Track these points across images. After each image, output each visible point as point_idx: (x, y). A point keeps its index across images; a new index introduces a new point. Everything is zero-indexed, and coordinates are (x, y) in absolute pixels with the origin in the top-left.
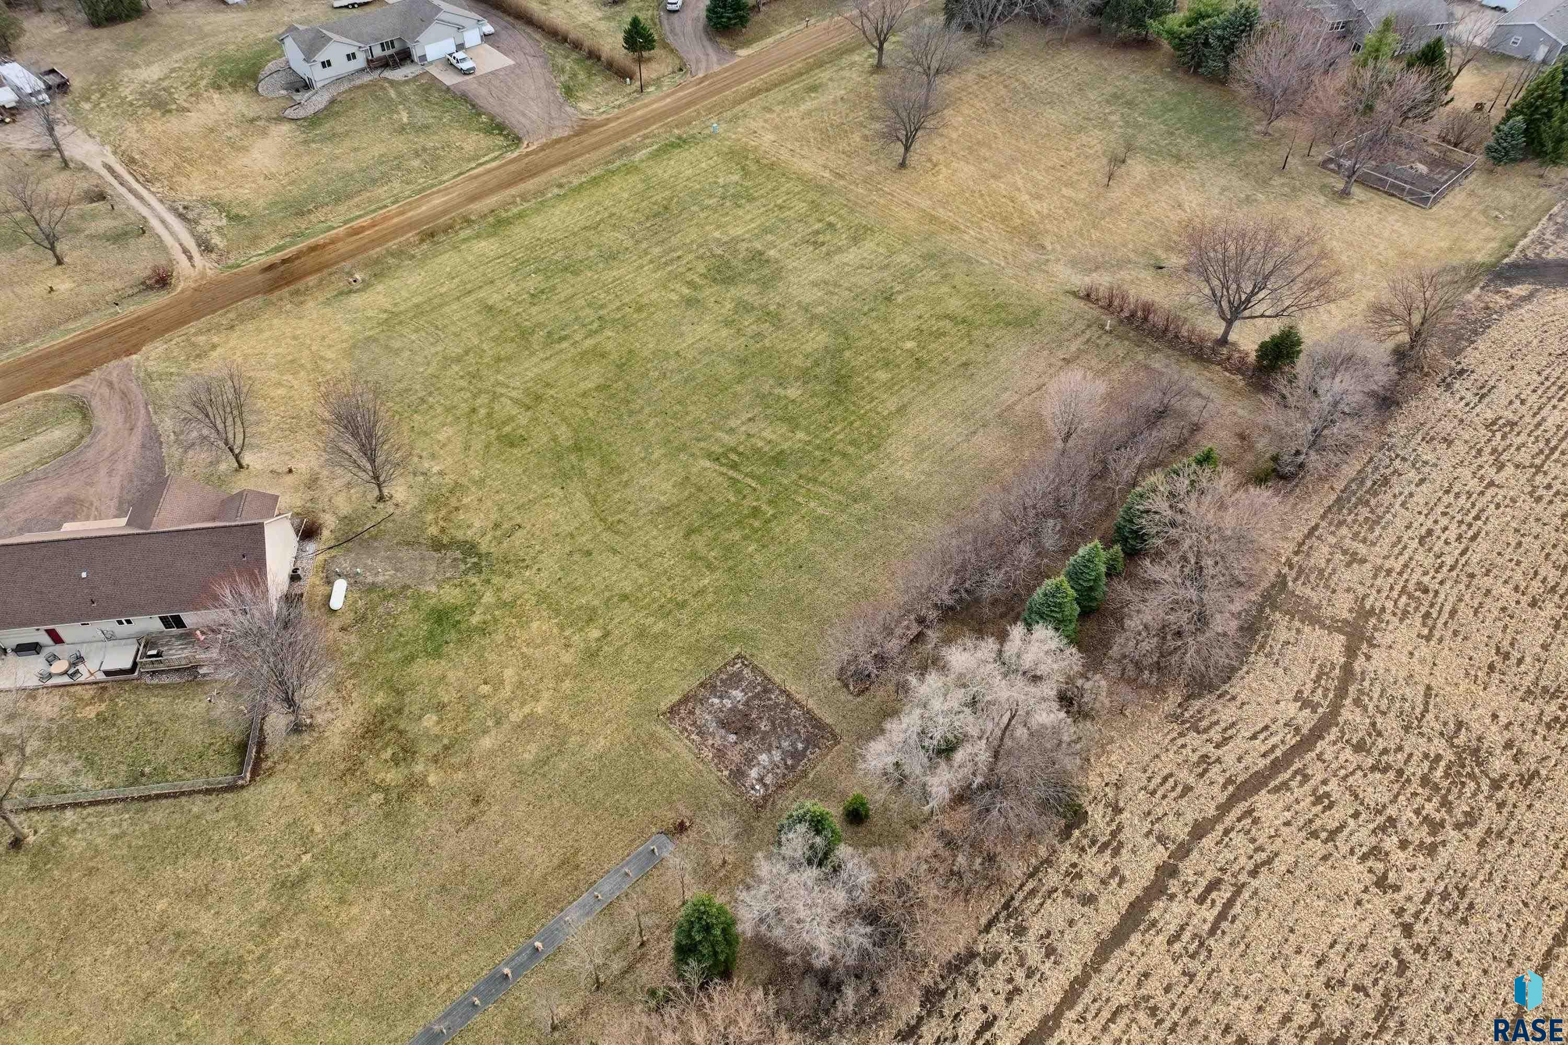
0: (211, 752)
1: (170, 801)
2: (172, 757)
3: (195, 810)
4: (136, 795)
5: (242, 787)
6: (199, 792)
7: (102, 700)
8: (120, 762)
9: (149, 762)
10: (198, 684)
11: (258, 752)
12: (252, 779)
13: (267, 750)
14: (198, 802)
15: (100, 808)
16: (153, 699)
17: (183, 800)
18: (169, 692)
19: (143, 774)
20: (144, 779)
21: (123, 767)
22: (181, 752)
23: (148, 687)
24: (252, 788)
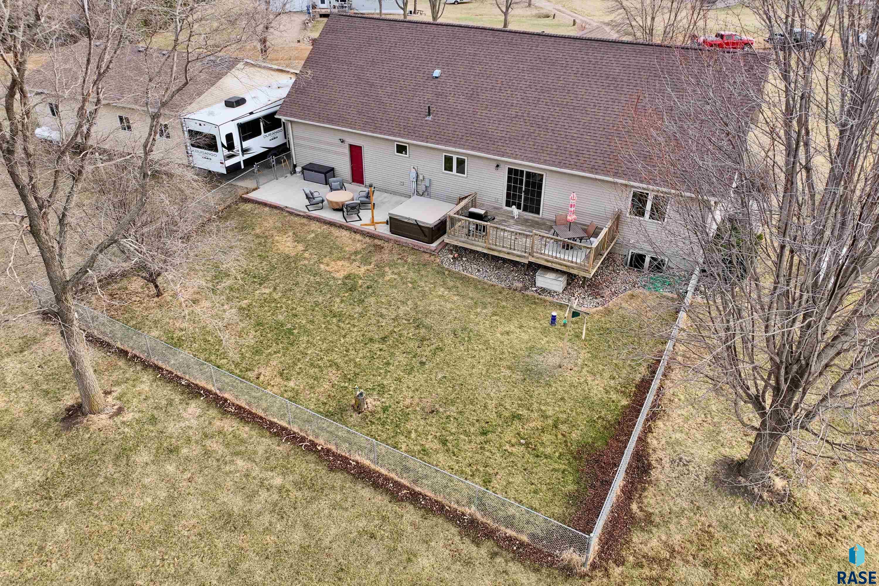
2: (428, 402)
4: (321, 442)
5: (569, 572)
6: (453, 517)
8: (333, 364)
9: (382, 389)
10: (527, 299)
11: (628, 493)
12: (600, 564)
13: (651, 500)
14: (439, 544)
16: (441, 291)
18: (472, 292)
19: (358, 408)
20: (355, 418)
21: (333, 375)
22: (448, 402)
23: (441, 271)
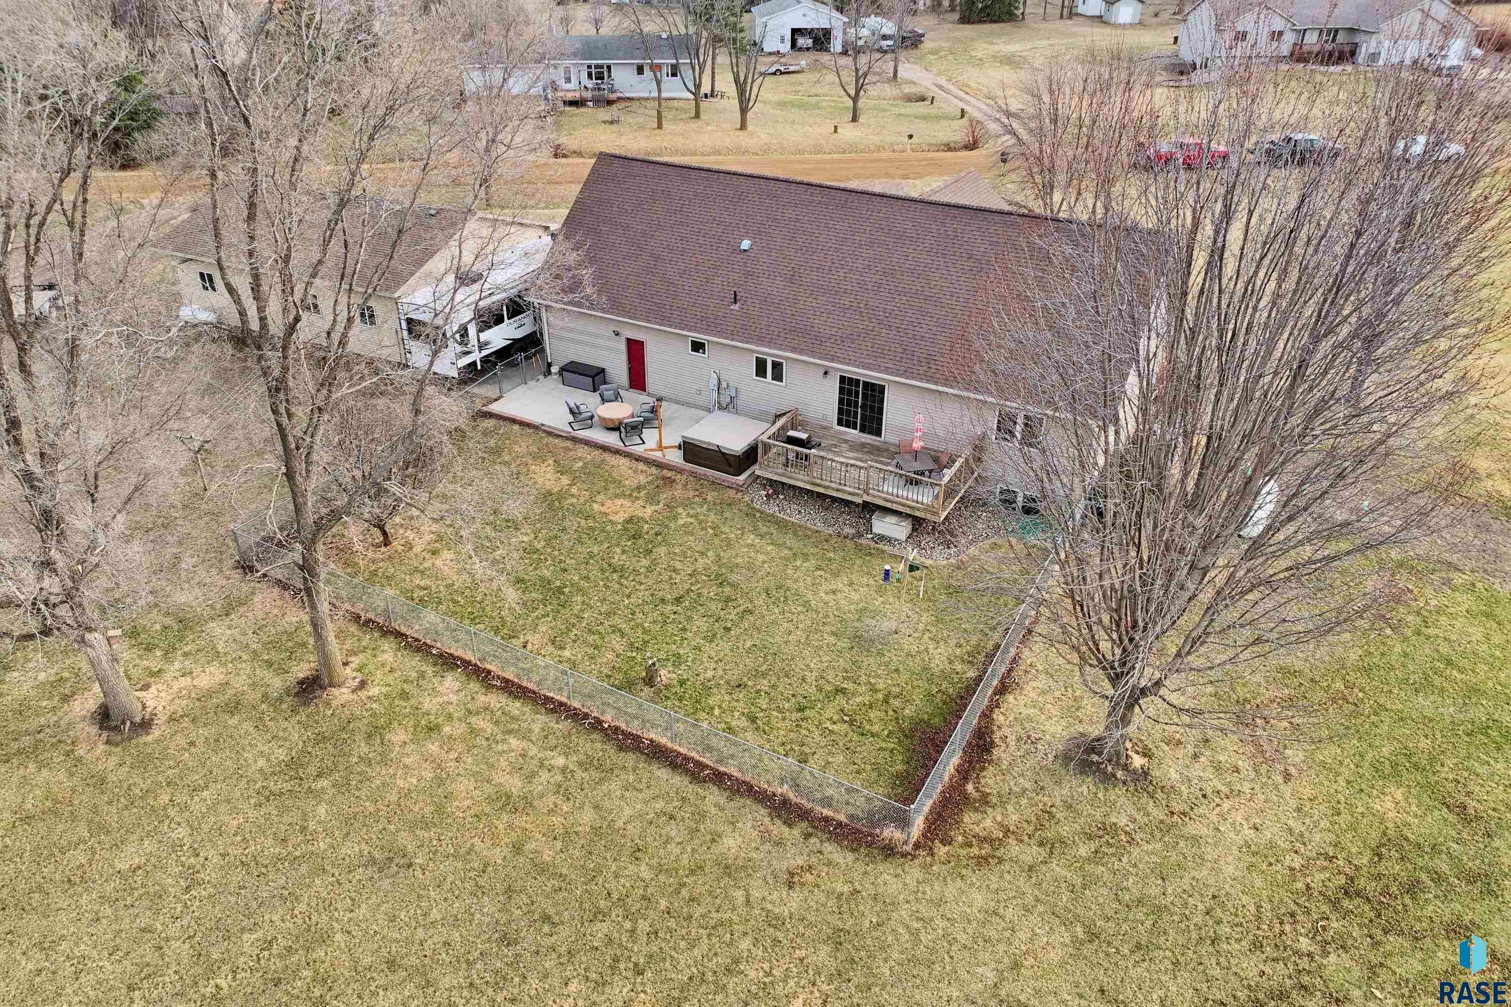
0: (830, 712)
1: (679, 781)
2: (734, 675)
3: (731, 843)
4: (608, 719)
5: (889, 851)
6: (762, 797)
7: (652, 499)
8: (616, 630)
9: (678, 661)
10: (860, 549)
11: (964, 773)
12: (924, 844)
13: (990, 780)
14: (747, 826)
15: (516, 707)
16: (751, 538)
17: (713, 796)
18: (790, 541)
19: (649, 681)
20: (647, 692)
21: (617, 642)
22: (758, 674)
23: (751, 513)
24: (914, 872)
